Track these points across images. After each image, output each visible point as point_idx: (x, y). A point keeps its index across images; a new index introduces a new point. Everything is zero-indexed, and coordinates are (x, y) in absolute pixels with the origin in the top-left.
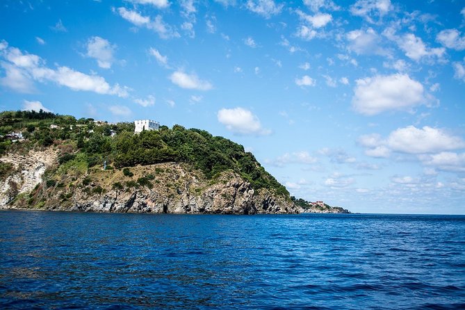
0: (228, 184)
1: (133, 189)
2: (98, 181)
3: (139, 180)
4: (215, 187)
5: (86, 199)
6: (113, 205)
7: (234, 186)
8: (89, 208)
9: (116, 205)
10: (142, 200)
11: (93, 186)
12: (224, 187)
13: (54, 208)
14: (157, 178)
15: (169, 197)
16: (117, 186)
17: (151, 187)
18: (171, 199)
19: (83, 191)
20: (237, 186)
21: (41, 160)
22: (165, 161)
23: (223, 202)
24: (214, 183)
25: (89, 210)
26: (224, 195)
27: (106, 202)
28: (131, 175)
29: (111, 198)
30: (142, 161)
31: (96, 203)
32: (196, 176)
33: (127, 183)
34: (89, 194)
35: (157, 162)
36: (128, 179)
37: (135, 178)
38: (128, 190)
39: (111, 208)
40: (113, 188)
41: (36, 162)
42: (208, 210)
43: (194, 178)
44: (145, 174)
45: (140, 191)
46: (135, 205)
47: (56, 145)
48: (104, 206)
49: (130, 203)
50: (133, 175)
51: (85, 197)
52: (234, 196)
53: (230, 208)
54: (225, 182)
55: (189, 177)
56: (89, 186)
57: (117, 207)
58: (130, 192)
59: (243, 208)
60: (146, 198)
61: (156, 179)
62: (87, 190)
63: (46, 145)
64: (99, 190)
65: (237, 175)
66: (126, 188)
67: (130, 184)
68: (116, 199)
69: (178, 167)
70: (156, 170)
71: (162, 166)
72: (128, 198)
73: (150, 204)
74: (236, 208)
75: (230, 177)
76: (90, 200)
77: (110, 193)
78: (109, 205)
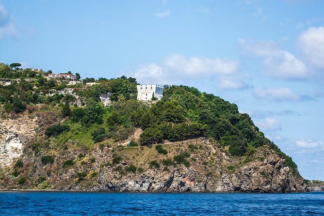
0: (265, 161)
1: (171, 168)
2: (128, 159)
3: (175, 158)
4: (253, 164)
5: (120, 178)
6: (150, 185)
7: (271, 163)
8: (124, 188)
9: (153, 185)
10: (181, 179)
11: (124, 164)
12: (262, 165)
13: (70, 188)
14: (192, 155)
15: (208, 175)
16: (154, 165)
17: (188, 165)
18: (209, 178)
19: (114, 170)
20: (274, 164)
21: (14, 130)
22: (196, 136)
23: (262, 180)
24: (251, 160)
25: (124, 190)
26: (262, 173)
27: (144, 182)
28: (165, 153)
29: (149, 177)
30: (171, 138)
31: (131, 183)
32: (226, 152)
33: (164, 161)
34: (122, 173)
35: (187, 138)
36: (162, 157)
37: (171, 155)
38: (165, 169)
39: (149, 188)
40: (151, 167)
41: (6, 132)
42: (245, 189)
43: (224, 154)
44: (179, 151)
45: (178, 170)
46: (174, 184)
47: (30, 112)
48: (141, 186)
49: (169, 183)
50: (167, 152)
51: (118, 177)
52: (272, 174)
53: (269, 186)
54: (262, 160)
55: (219, 153)
56: (120, 164)
57: (156, 187)
58: (168, 171)
59: (281, 186)
60: (184, 177)
61: (191, 157)
62: (119, 169)
63: (17, 112)
64: (132, 169)
65: (273, 151)
66: (162, 167)
67: (167, 163)
68: (153, 178)
69: (208, 142)
70: (190, 146)
71: (194, 142)
72: (167, 177)
73: (188, 184)
74: (274, 186)
75: (266, 154)
76: (124, 179)
77: (147, 172)
78: (146, 185)
